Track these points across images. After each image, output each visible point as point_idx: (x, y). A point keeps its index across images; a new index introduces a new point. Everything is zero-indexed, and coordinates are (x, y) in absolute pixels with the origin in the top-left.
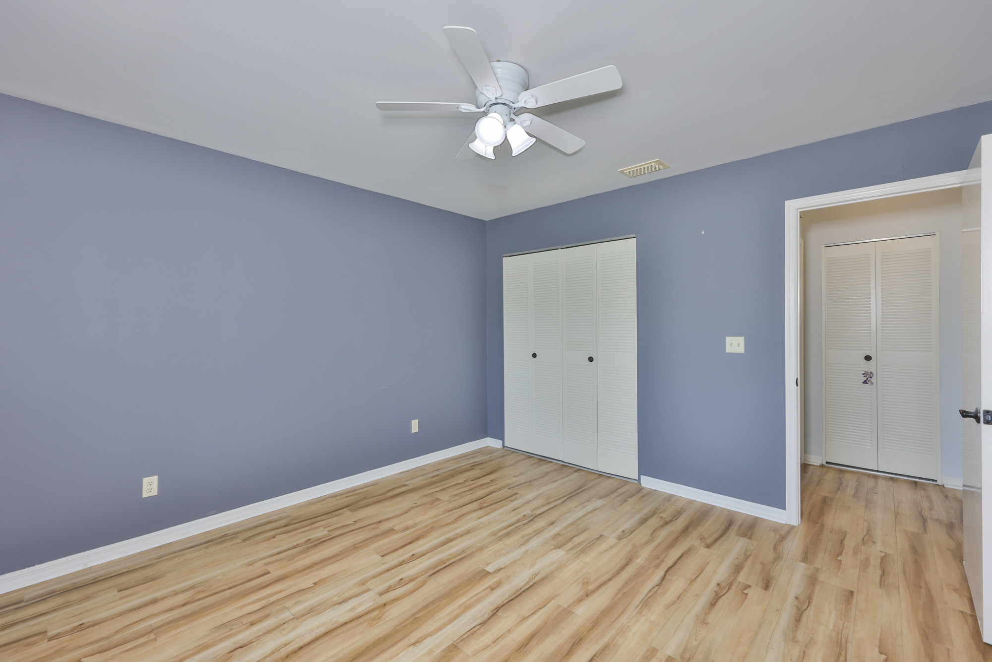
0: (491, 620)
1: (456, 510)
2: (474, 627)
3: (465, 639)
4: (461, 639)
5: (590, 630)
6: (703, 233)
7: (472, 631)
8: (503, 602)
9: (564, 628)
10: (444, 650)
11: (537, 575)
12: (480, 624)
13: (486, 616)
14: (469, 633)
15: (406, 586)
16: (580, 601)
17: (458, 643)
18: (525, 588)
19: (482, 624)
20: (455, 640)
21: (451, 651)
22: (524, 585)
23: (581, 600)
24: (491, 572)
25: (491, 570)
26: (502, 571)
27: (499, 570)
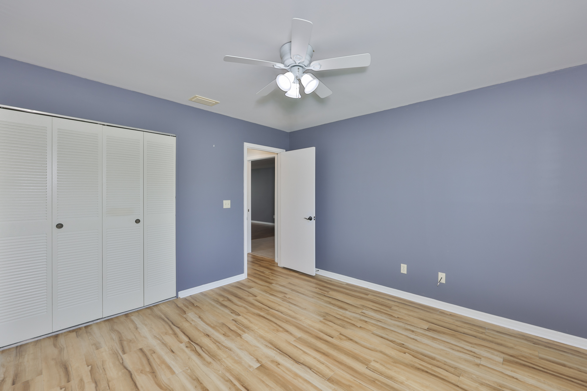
0: (307, 365)
2: (313, 372)
4: (323, 377)
6: (214, 146)
7: (316, 373)
8: (291, 360)
10: (333, 384)
11: (266, 346)
12: (311, 369)
13: (304, 367)
14: (318, 374)
16: (292, 335)
17: (326, 378)
18: (279, 351)
19: (310, 369)
20: (324, 380)
21: (333, 381)
22: (276, 351)
24: (260, 365)
25: (259, 365)
26: (260, 359)
27: (258, 361)
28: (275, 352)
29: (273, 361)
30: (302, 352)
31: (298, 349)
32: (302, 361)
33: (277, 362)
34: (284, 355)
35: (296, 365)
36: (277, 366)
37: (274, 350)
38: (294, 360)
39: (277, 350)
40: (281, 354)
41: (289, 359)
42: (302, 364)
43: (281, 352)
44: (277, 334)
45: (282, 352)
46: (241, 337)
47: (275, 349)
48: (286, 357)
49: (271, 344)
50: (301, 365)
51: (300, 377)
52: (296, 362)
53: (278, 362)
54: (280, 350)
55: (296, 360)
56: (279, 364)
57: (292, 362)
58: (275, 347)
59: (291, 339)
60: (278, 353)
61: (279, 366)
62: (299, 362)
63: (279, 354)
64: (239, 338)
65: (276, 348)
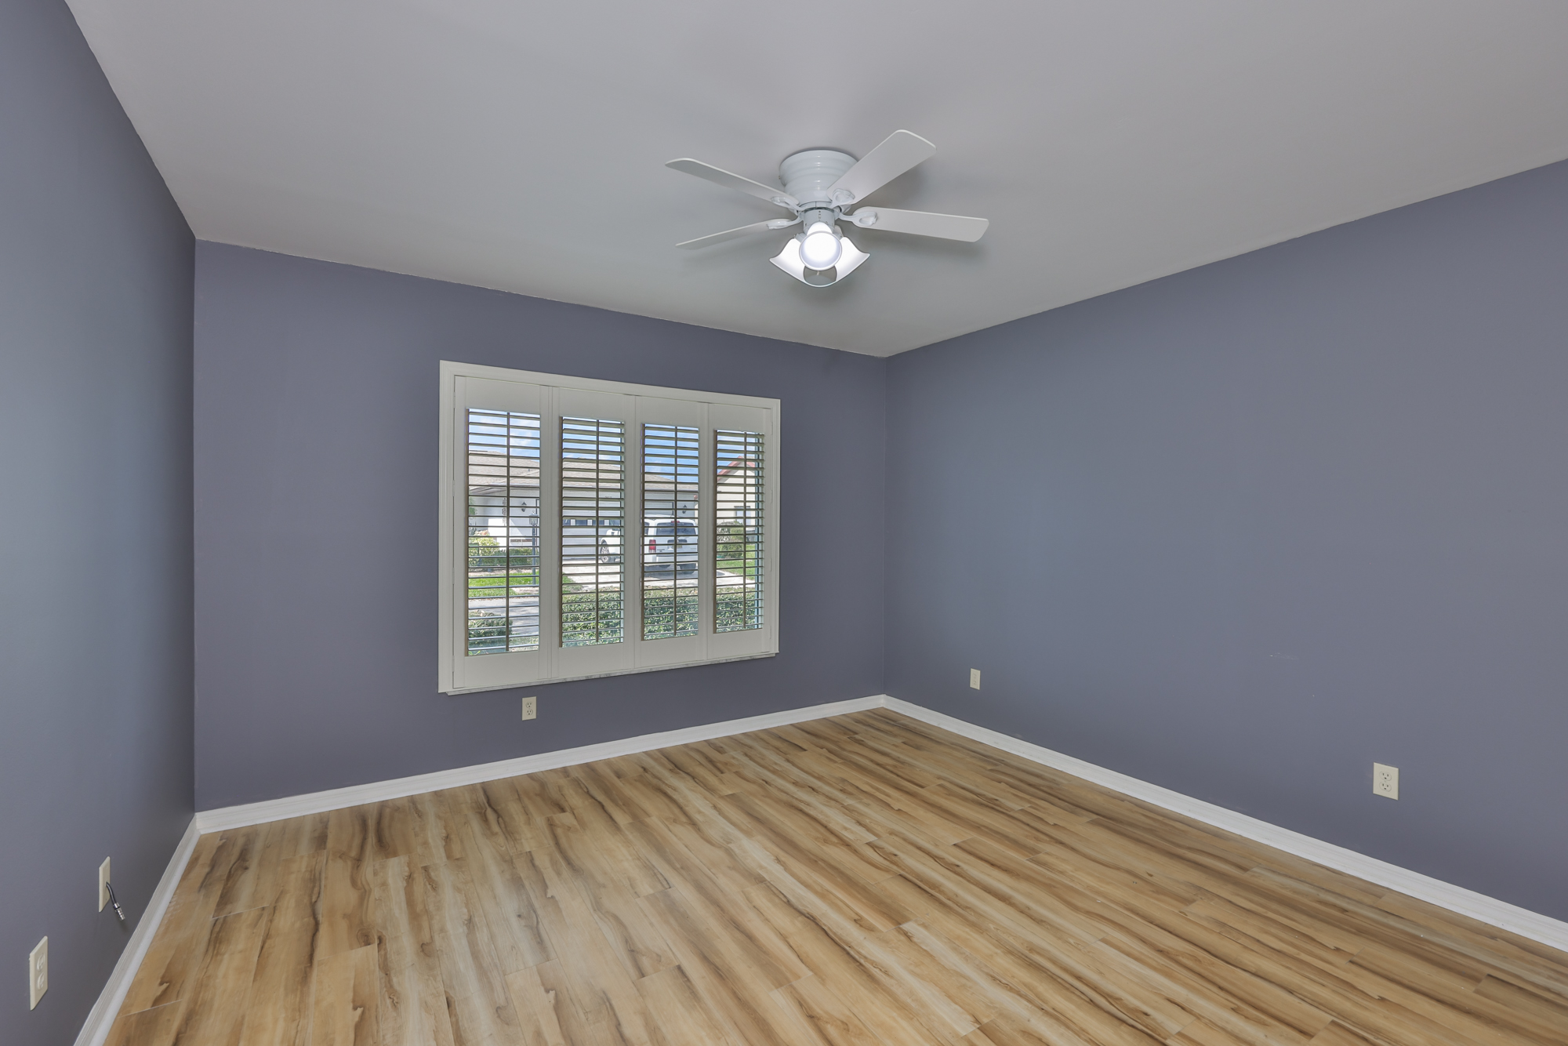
1: (1136, 918)
3: (770, 889)
5: (734, 993)
8: (825, 925)
9: (750, 968)
11: (886, 973)
13: (801, 908)
14: (777, 892)
15: (882, 859)
16: (799, 1002)
18: (852, 953)
19: (789, 903)
22: (859, 953)
23: (801, 1005)
24: (901, 926)
25: (906, 926)
26: (903, 938)
27: (908, 936)
28: (863, 952)
29: (870, 929)
30: (789, 940)
31: (796, 949)
32: (801, 918)
33: (861, 926)
34: (841, 939)
35: (816, 913)
36: (861, 918)
37: (865, 958)
38: (817, 924)
39: (857, 957)
40: (847, 944)
41: (829, 928)
42: (801, 913)
43: (848, 948)
44: (848, 1013)
45: (844, 949)
46: (977, 1021)
47: (862, 961)
48: (835, 934)
49: (871, 978)
50: (805, 912)
51: (816, 892)
52: (815, 919)
53: (858, 926)
54: (848, 953)
55: (813, 924)
56: (855, 920)
57: (824, 921)
58: (861, 964)
59: (807, 984)
60: (856, 948)
61: (856, 917)
62: (808, 918)
63: (853, 944)
64: (985, 1020)
65: (858, 961)
